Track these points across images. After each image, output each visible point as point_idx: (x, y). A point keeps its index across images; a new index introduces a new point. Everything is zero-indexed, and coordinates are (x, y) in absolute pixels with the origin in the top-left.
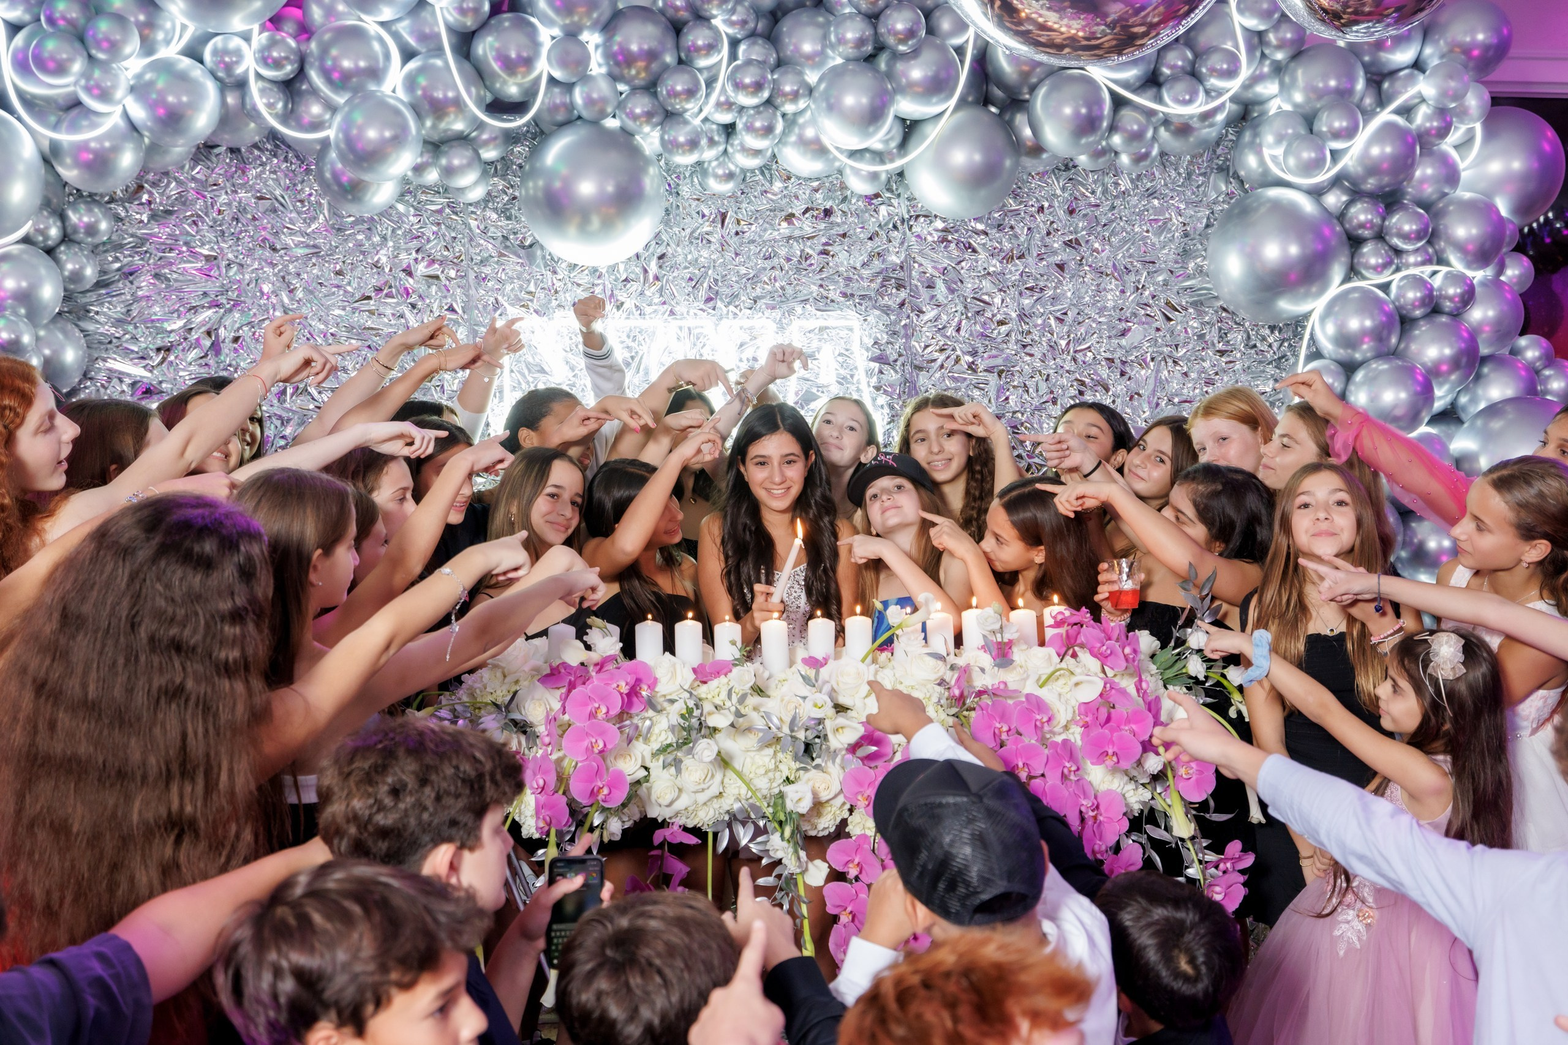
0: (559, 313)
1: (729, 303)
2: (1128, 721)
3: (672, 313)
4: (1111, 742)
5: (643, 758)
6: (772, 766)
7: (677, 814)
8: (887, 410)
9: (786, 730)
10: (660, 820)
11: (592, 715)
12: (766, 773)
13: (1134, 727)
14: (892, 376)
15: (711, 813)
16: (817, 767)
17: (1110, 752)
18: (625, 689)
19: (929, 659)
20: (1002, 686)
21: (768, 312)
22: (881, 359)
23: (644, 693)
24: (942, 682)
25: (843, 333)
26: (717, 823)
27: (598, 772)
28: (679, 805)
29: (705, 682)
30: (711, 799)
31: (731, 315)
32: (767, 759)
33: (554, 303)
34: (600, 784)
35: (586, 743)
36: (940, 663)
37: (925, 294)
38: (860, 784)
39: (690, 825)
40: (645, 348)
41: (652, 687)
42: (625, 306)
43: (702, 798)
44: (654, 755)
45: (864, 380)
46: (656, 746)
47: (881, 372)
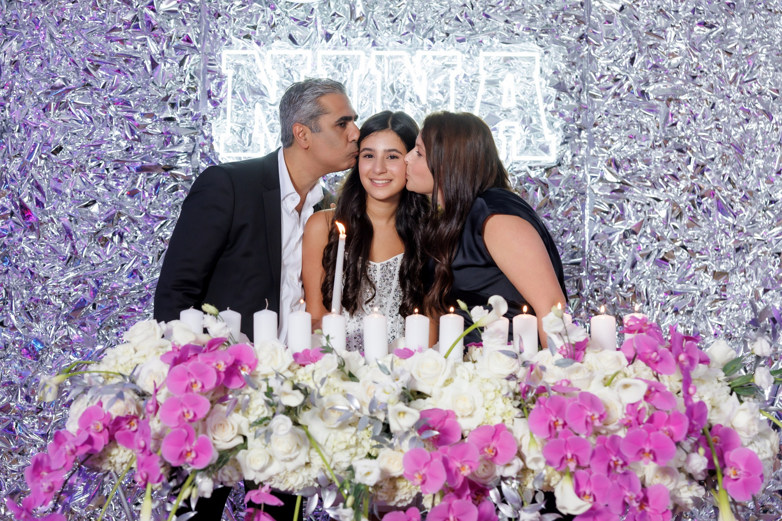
0: (277, 42)
1: (424, 37)
2: (668, 422)
3: (374, 44)
4: (648, 440)
5: (239, 428)
6: (353, 442)
7: (270, 479)
8: (561, 133)
9: (366, 412)
10: (257, 482)
11: (188, 389)
12: (347, 448)
13: (672, 428)
14: (567, 101)
15: (300, 480)
16: (391, 446)
17: (647, 449)
18: (222, 367)
19: (503, 356)
20: (564, 384)
21: (457, 45)
22: (560, 87)
23: (243, 373)
24: (512, 377)
25: (525, 64)
26: (307, 488)
27: (188, 439)
28: (272, 471)
29: (304, 366)
30: (300, 467)
31: (426, 48)
32: (348, 436)
33: (273, 35)
34: (188, 448)
35: (179, 412)
36: (514, 361)
37: (603, 28)
38: (418, 463)
39: (282, 488)
40: (349, 73)
41: (252, 367)
42: (334, 38)
43: (291, 466)
44: (251, 425)
45: (542, 106)
46: (253, 418)
47: (558, 99)
